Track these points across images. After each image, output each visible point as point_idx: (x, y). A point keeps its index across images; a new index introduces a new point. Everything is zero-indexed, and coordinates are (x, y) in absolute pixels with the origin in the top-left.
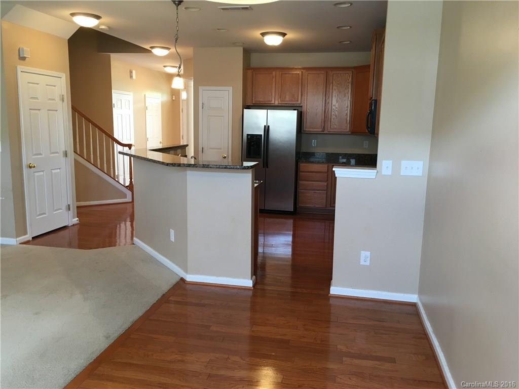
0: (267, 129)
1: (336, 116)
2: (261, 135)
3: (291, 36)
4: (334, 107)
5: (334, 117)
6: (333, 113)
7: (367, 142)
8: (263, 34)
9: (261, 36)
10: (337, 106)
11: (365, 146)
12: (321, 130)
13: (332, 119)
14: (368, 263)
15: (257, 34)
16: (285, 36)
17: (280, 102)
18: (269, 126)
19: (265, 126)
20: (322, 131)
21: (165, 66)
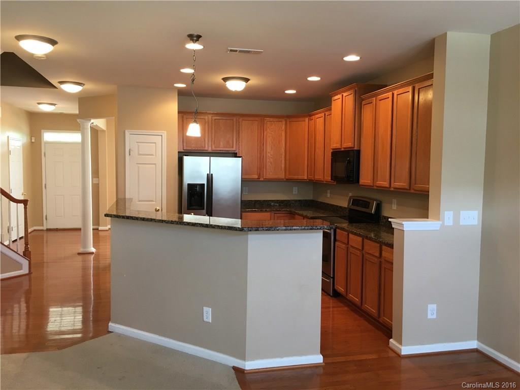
0: (210, 178)
1: (271, 163)
2: (204, 184)
3: (254, 81)
4: (269, 155)
5: (269, 163)
6: (268, 160)
7: (297, 188)
8: (225, 79)
9: (222, 81)
10: (272, 154)
11: (294, 193)
12: (257, 177)
13: (267, 167)
14: (434, 316)
15: (218, 79)
16: (248, 81)
17: (214, 149)
18: (212, 174)
19: (208, 174)
20: (258, 179)
21: (39, 104)
